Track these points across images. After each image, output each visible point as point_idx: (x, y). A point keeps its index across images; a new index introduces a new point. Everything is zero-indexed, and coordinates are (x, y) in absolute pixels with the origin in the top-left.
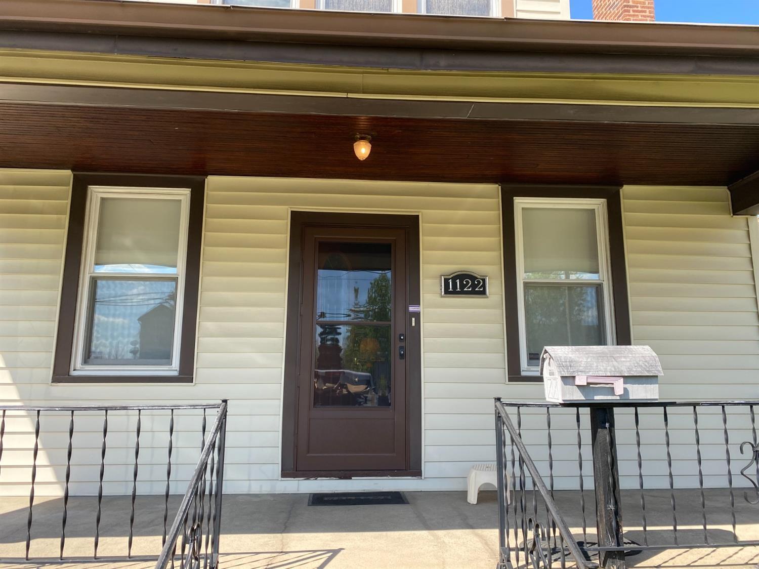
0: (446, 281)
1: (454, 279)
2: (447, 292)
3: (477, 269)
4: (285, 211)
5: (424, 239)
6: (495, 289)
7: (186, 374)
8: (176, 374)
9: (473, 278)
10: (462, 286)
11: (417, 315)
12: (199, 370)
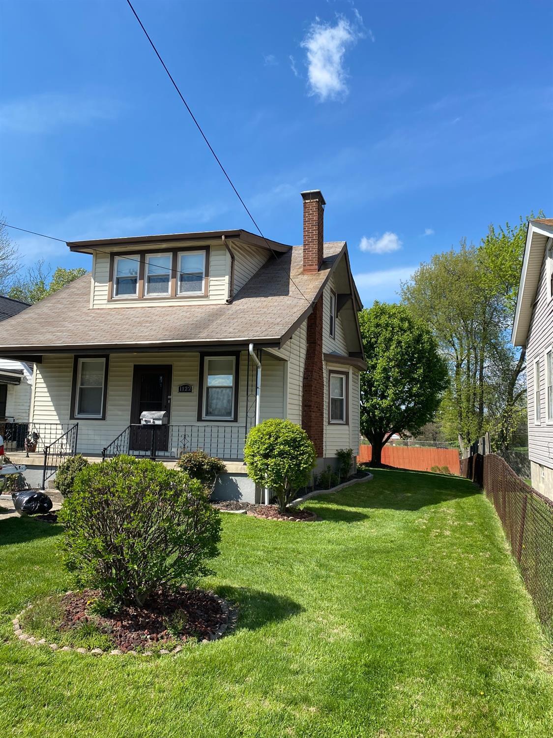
0: (179, 387)
1: (182, 387)
2: (179, 391)
3: (190, 383)
4: (132, 364)
5: (174, 373)
6: (196, 390)
7: (104, 418)
8: (101, 417)
9: (188, 386)
10: (185, 389)
11: (170, 399)
12: (108, 417)
